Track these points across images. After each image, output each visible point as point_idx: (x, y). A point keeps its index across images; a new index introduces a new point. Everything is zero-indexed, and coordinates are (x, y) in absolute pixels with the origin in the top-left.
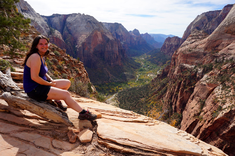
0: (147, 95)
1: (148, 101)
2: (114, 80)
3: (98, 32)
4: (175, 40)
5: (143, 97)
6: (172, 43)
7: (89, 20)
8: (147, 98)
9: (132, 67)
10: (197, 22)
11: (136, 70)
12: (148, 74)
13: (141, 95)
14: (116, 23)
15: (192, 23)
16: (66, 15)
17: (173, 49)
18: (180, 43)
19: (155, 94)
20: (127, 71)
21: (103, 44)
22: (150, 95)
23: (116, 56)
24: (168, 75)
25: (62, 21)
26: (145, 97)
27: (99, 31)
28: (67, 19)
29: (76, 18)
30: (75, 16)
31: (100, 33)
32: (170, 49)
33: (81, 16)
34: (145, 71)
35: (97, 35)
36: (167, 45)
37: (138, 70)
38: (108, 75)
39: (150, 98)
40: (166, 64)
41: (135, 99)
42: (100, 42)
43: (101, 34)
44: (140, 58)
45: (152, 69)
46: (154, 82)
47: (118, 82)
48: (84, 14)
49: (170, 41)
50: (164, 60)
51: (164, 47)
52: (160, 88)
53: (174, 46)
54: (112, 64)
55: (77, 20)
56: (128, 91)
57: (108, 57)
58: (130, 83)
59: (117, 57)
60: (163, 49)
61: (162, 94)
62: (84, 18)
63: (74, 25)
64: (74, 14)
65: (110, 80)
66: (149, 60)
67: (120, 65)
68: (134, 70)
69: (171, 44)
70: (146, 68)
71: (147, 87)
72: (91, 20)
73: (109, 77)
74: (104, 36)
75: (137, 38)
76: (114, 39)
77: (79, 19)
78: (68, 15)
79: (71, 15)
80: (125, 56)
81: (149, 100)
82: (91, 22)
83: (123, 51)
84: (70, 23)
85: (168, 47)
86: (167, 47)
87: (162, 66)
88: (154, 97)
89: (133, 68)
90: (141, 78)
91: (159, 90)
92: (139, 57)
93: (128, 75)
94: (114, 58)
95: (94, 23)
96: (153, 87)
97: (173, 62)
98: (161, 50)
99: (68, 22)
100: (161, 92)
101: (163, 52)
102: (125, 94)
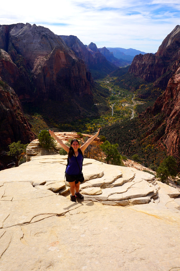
0: (138, 135)
1: (142, 144)
2: (86, 114)
3: (61, 52)
4: (149, 58)
5: (134, 138)
6: (145, 63)
7: (44, 33)
8: (140, 139)
9: (101, 95)
10: (176, 35)
11: (107, 99)
12: (122, 104)
13: (130, 136)
14: (71, 36)
15: (169, 36)
16: (8, 25)
17: (146, 70)
18: (155, 61)
19: (149, 134)
20: (99, 102)
21: (67, 68)
22: (142, 136)
23: (84, 83)
24: (163, 109)
25: (4, 35)
26: (136, 139)
27: (61, 50)
28: (11, 32)
29: (24, 30)
30: (22, 28)
31: (63, 52)
32: (143, 69)
33: (31, 28)
34: (117, 99)
35: (59, 56)
36: (138, 64)
37: (109, 99)
38: (78, 108)
39: (143, 140)
40: (139, 88)
41: (124, 141)
42: (63, 64)
43: (64, 55)
44: (104, 81)
45: (124, 96)
46: (143, 117)
47: (92, 117)
48: (35, 25)
49: (142, 59)
50: (136, 84)
51: (133, 67)
52: (155, 127)
53: (148, 65)
54: (80, 93)
55: (26, 33)
56: (111, 130)
57: (75, 84)
58: (107, 118)
59: (86, 84)
60: (133, 70)
61: (159, 134)
62: (36, 31)
63: (23, 41)
64: (19, 24)
65: (82, 115)
66: (116, 84)
67: (89, 94)
68: (104, 99)
69: (143, 63)
70: (116, 95)
71: (135, 124)
72: (47, 34)
73: (79, 110)
74: (67, 56)
75: (96, 55)
76: (78, 60)
77: (30, 33)
78: (10, 25)
79: (15, 26)
80: (92, 81)
81: (143, 142)
82: (47, 37)
83: (89, 74)
84: (16, 38)
85: (140, 67)
86: (138, 67)
87: (135, 92)
88: (148, 138)
89: (103, 96)
90: (117, 109)
91: (154, 129)
92: (103, 79)
93: (101, 107)
94: (82, 86)
95: (52, 38)
96: (143, 124)
97: (170, 93)
98: (130, 71)
99: (14, 36)
100: (158, 133)
101: (132, 73)
102: (109, 134)
